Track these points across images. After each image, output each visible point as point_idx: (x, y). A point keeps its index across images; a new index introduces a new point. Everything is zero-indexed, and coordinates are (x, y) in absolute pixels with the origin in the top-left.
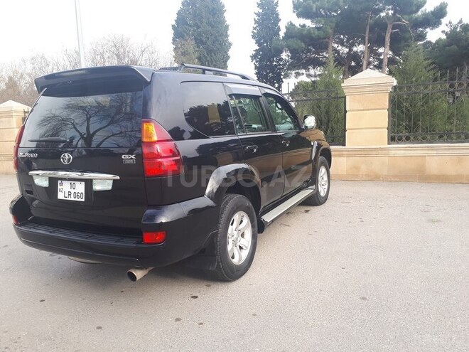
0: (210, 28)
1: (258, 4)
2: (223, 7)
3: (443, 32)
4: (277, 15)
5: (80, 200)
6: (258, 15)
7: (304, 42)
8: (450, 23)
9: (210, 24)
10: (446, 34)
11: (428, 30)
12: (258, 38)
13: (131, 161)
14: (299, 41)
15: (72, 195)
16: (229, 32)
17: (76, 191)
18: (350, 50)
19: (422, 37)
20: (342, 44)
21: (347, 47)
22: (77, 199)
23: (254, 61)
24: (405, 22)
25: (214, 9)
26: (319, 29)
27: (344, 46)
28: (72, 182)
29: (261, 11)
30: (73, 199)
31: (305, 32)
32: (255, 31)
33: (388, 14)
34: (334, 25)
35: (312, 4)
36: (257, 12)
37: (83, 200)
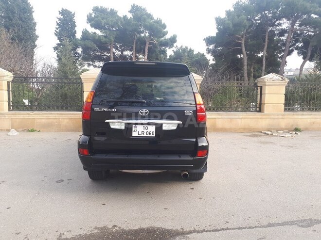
0: (21, 22)
1: (59, 12)
2: (32, 8)
3: (173, 51)
4: (74, 22)
5: (152, 136)
6: (59, 19)
7: (96, 44)
8: (177, 46)
9: (21, 19)
10: (174, 52)
11: (167, 48)
12: (59, 35)
13: (190, 114)
14: (93, 43)
15: (145, 134)
16: (36, 28)
17: (149, 131)
18: (122, 53)
19: (164, 52)
20: (117, 49)
21: (119, 51)
22: (149, 135)
23: (56, 51)
24: (155, 42)
25: (25, 8)
26: (105, 37)
27: (118, 50)
28: (145, 126)
29: (62, 17)
30: (145, 135)
31: (97, 38)
32: (58, 31)
33: (145, 35)
34: (115, 36)
35: (101, 20)
36: (58, 17)
37: (154, 136)
